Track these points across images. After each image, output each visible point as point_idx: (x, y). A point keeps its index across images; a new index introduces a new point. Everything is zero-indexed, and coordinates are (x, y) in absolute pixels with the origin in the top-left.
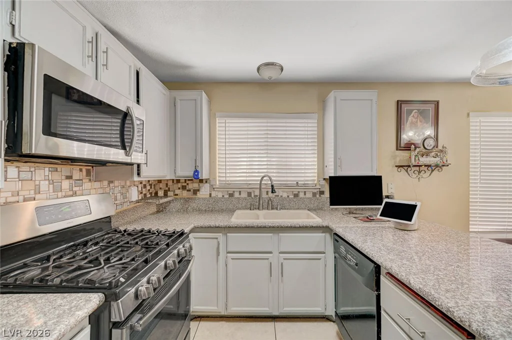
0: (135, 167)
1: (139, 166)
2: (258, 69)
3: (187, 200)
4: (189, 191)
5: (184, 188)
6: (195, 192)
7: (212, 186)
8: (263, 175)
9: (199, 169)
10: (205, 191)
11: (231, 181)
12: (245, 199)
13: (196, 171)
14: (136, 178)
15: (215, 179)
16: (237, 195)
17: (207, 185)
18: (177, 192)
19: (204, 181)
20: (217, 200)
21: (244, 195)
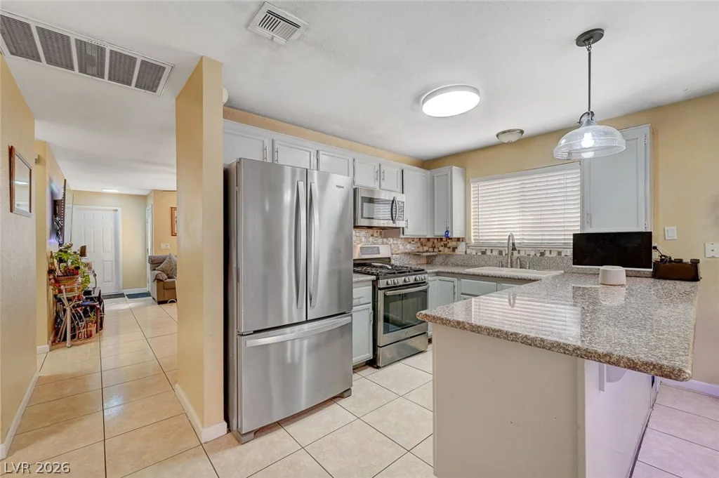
0: (401, 229)
1: (403, 228)
2: (497, 136)
3: (447, 256)
4: (449, 248)
5: (445, 246)
6: (454, 249)
7: (467, 244)
8: (509, 234)
9: (449, 230)
10: (461, 248)
11: (485, 240)
12: (496, 257)
13: (447, 231)
14: (402, 236)
15: (470, 238)
16: (488, 253)
17: (463, 244)
18: (441, 249)
19: (461, 240)
20: (471, 257)
21: (495, 253)
